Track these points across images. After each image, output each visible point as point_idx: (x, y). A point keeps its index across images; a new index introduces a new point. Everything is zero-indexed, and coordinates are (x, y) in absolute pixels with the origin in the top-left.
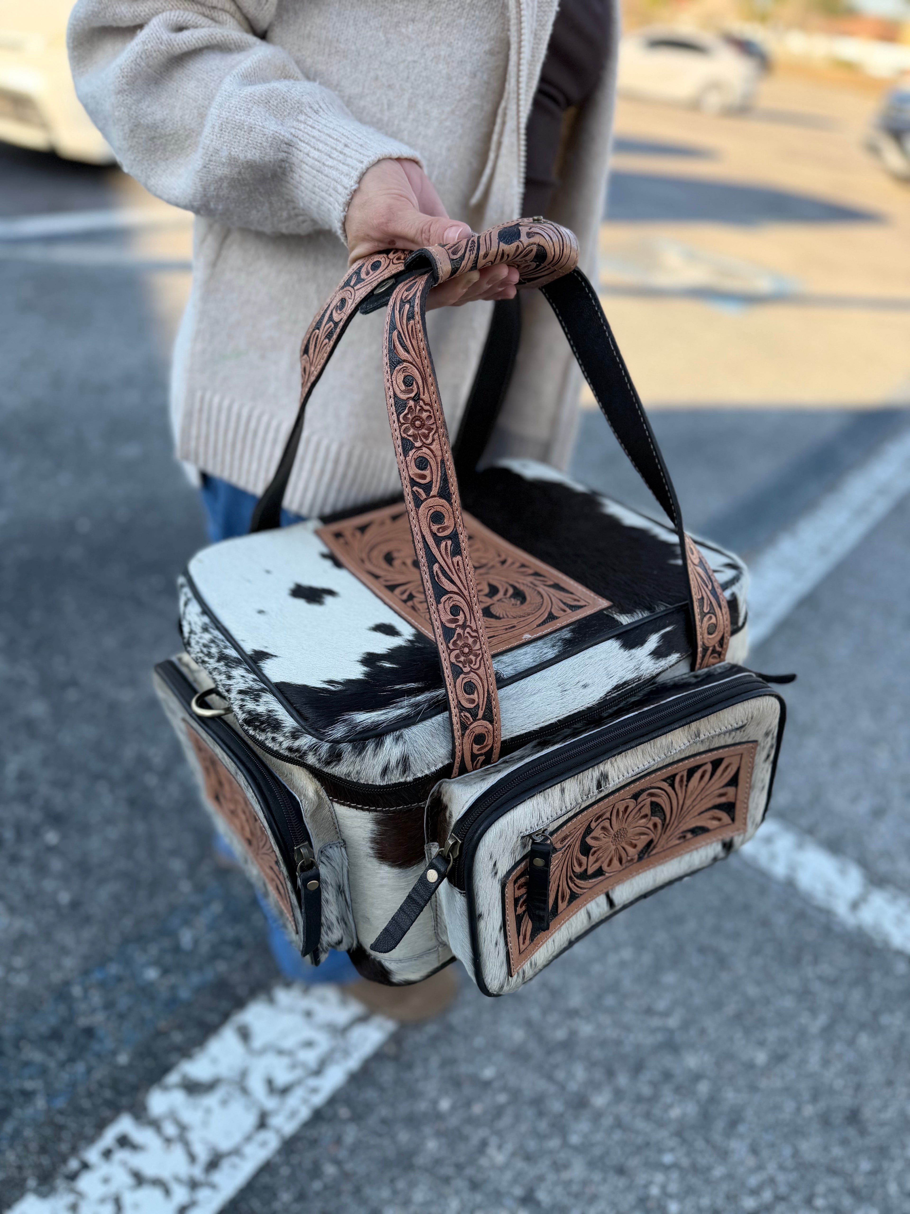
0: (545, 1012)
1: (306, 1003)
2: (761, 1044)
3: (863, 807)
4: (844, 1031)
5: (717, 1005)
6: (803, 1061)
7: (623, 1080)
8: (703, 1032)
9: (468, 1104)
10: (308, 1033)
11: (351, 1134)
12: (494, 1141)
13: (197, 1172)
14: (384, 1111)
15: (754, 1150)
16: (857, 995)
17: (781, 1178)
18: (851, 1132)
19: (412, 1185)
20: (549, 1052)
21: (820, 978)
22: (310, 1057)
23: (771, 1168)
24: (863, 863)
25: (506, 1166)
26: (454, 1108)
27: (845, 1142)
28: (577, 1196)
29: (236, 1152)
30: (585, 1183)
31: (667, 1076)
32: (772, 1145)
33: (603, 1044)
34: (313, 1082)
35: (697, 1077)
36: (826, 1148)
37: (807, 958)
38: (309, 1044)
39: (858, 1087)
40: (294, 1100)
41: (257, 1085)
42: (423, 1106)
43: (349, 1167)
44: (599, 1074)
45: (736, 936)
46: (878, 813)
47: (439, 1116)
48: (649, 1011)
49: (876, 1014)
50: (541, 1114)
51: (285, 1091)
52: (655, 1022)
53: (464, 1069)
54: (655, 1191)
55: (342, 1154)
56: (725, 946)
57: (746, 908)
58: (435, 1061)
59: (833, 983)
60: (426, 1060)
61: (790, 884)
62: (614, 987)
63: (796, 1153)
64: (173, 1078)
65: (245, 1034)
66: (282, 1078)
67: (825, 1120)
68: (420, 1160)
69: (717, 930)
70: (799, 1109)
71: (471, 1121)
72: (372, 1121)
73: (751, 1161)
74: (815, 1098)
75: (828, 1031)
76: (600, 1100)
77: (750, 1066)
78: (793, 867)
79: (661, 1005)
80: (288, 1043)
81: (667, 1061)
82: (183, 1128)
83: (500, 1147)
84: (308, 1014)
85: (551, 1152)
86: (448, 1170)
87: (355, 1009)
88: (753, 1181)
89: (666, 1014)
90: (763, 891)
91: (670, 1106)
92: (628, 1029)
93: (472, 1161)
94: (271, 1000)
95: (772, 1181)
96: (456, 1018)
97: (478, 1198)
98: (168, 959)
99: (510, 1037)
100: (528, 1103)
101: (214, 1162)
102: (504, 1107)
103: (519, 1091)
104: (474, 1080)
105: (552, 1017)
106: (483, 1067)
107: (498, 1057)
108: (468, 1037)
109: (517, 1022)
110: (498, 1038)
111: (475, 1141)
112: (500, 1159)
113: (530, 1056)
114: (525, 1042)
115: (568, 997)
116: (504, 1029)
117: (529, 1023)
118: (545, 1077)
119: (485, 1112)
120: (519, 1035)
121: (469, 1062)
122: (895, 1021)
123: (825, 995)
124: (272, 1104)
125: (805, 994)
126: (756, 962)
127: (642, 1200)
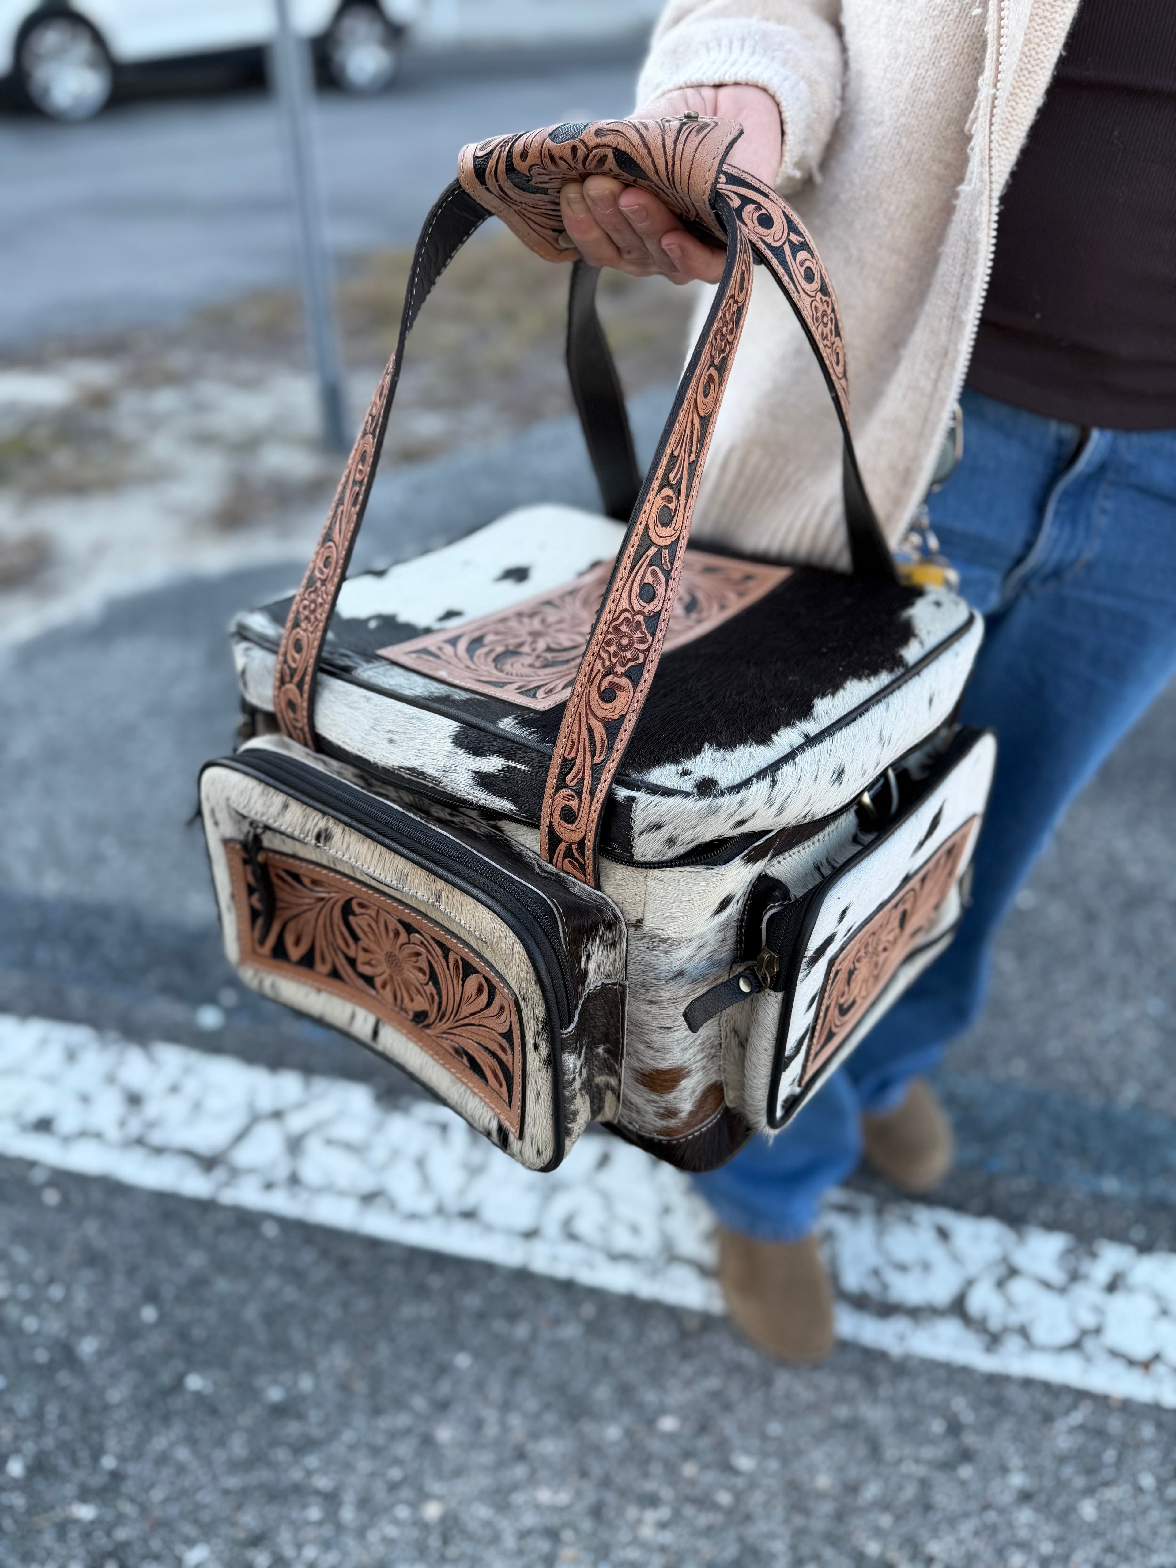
0: (883, 1505)
1: (676, 1200)
9: (688, 1455)
10: (647, 1222)
11: (570, 1331)
12: (664, 1513)
14: (616, 1354)
19: (556, 1432)
20: (832, 1539)
22: (623, 1241)
26: (670, 1437)
29: (489, 1228)
34: (600, 1259)
38: (635, 1230)
40: (569, 1251)
41: (562, 1206)
42: (650, 1397)
43: (539, 1350)
47: (651, 1423)
51: (572, 1237)
53: (728, 1426)
55: (546, 1334)
58: (713, 1383)
60: (706, 1372)
65: (603, 1163)
66: (585, 1226)
68: (588, 1427)
71: (671, 1470)
72: (598, 1347)
80: (624, 1210)
83: (662, 1525)
84: (666, 1210)
86: (597, 1469)
87: (707, 1254)
93: (624, 1493)
96: (783, 1381)
97: (587, 1525)
99: (812, 1470)
100: (741, 1540)
101: (469, 1215)
102: (715, 1507)
103: (748, 1518)
104: (723, 1447)
105: (885, 1521)
106: (747, 1451)
107: (773, 1465)
108: (770, 1410)
109: (841, 1469)
110: (799, 1452)
111: (649, 1486)
112: (647, 1532)
113: (806, 1512)
114: (821, 1495)
115: (935, 1533)
116: (817, 1455)
117: (853, 1489)
118: (794, 1548)
119: (692, 1482)
120: (823, 1481)
121: (740, 1429)
124: (553, 1233)
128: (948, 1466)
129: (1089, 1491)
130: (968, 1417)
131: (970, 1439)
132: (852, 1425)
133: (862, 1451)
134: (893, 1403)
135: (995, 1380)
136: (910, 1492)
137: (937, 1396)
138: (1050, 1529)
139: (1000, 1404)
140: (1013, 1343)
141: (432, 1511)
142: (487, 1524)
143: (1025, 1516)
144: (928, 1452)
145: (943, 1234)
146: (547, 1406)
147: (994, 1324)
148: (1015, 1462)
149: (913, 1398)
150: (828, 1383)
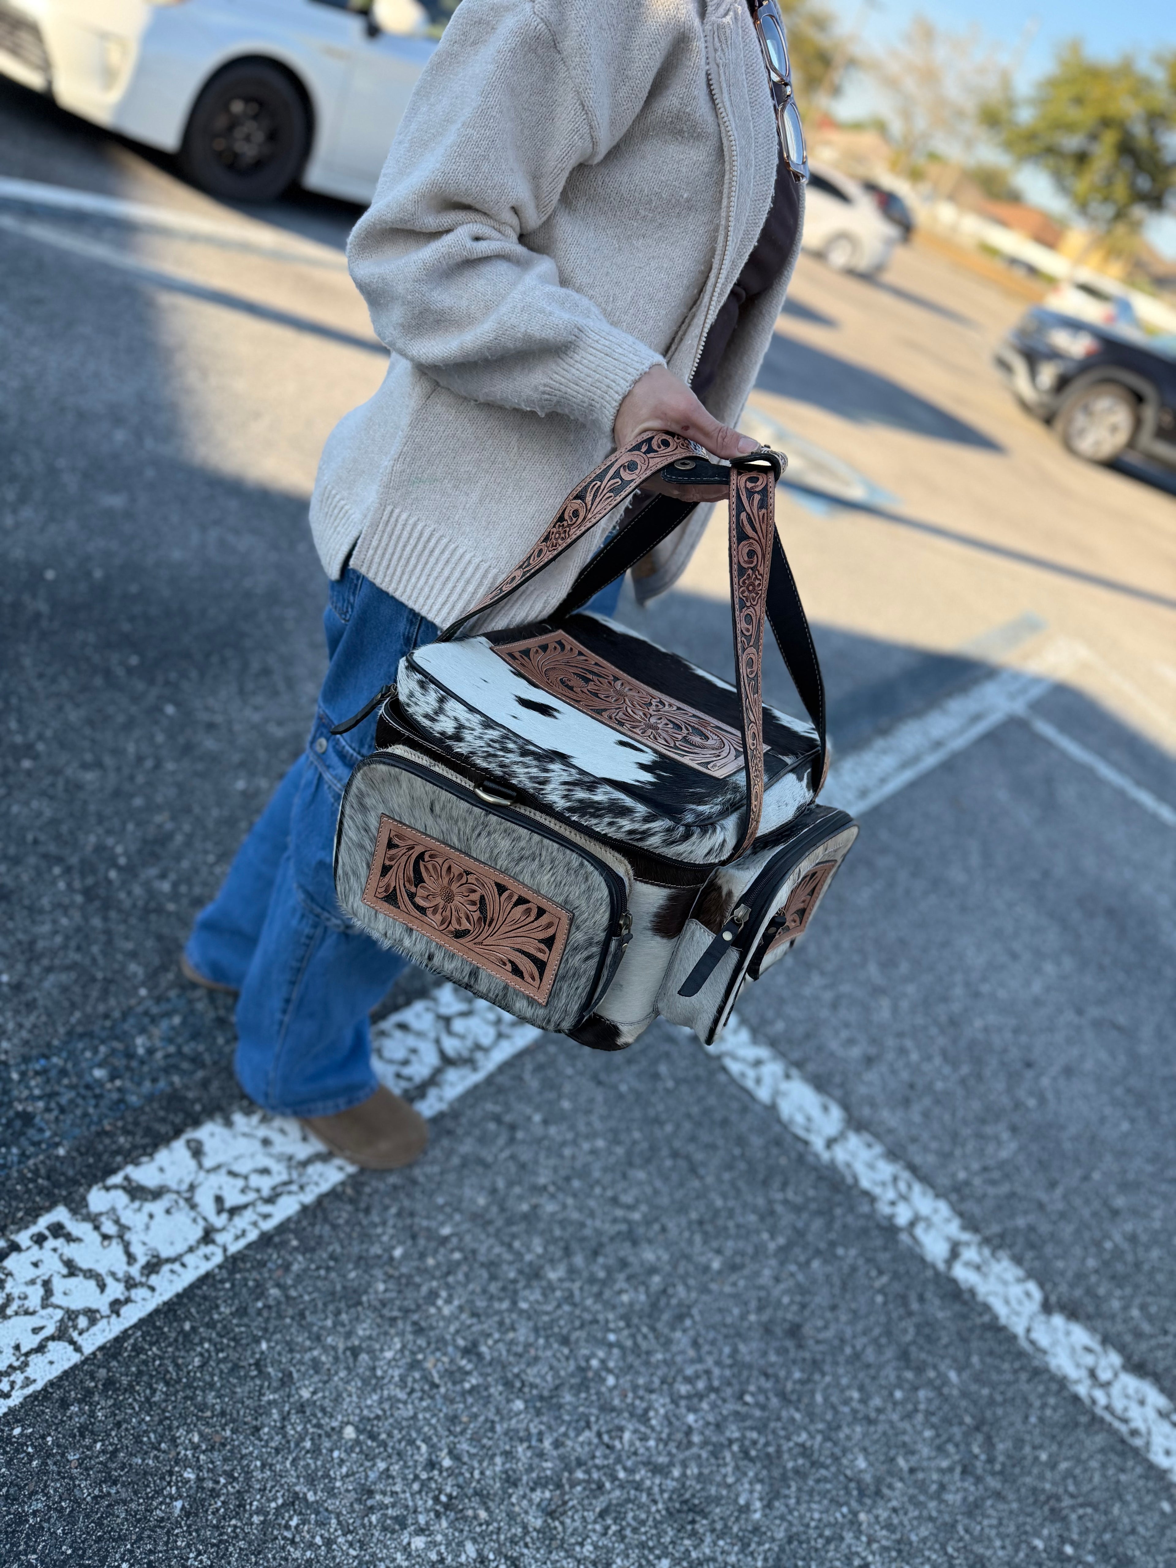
0: (510, 1184)
1: (263, 1132)
2: (719, 1252)
3: (855, 1052)
4: (799, 1254)
5: (682, 1209)
6: (757, 1274)
7: (579, 1260)
8: (664, 1229)
9: (422, 1256)
10: (263, 1161)
12: (443, 1294)
13: (135, 1271)
14: (337, 1248)
15: (695, 1344)
16: (818, 1224)
17: (716, 1371)
18: (790, 1344)
19: (357, 1319)
20: (509, 1222)
21: (786, 1202)
22: (265, 1184)
23: (710, 1361)
24: (846, 1106)
25: (454, 1317)
26: (405, 1256)
27: (782, 1351)
28: (520, 1356)
29: (177, 1260)
30: (528, 1346)
31: (624, 1264)
32: (713, 1343)
33: (563, 1223)
34: (264, 1208)
35: (652, 1270)
36: (764, 1354)
37: (776, 1183)
38: (265, 1171)
39: (803, 1306)
40: (242, 1222)
41: (205, 1200)
42: (376, 1250)
43: (293, 1293)
44: (556, 1252)
45: (711, 1147)
46: (869, 1061)
47: (391, 1261)
48: (614, 1201)
49: (832, 1244)
50: (493, 1277)
51: (234, 1211)
52: (619, 1213)
53: (422, 1222)
54: (595, 1363)
55: (288, 1280)
56: (699, 1156)
57: (725, 1122)
58: (393, 1209)
59: (798, 1209)
60: (384, 1209)
61: (772, 1108)
62: (584, 1173)
63: (735, 1351)
64: (117, 1179)
65: (197, 1151)
66: (233, 1198)
67: (767, 1330)
68: (367, 1298)
69: (693, 1139)
70: (743, 1317)
71: (423, 1271)
73: (691, 1353)
74: (760, 1309)
75: (784, 1252)
76: (553, 1275)
77: (706, 1269)
78: (776, 1093)
79: (627, 1199)
80: (242, 1167)
81: (626, 1250)
82: (123, 1229)
83: (449, 1300)
84: (266, 1142)
85: (499, 1312)
86: (394, 1312)
87: (316, 1146)
88: (689, 1371)
89: (631, 1208)
90: (744, 1110)
91: (620, 1292)
92: (592, 1214)
93: (419, 1307)
94: (228, 1123)
95: (708, 1372)
96: (419, 1174)
97: (421, 1341)
98: (120, 1062)
99: (473, 1201)
100: (482, 1265)
101: (153, 1266)
102: (458, 1264)
103: (474, 1252)
104: (431, 1234)
105: (517, 1190)
106: (442, 1224)
107: (457, 1217)
108: (431, 1195)
109: (482, 1188)
110: (460, 1200)
111: (424, 1290)
112: (446, 1311)
113: (490, 1222)
114: (487, 1208)
115: (535, 1174)
116: (468, 1192)
117: (494, 1191)
118: (502, 1243)
119: (438, 1265)
120: (482, 1201)
121: (428, 1217)
122: (849, 1254)
123: (787, 1218)
124: (219, 1221)
125: (768, 1214)
126: (727, 1176)
127: (582, 1370)
128: (512, 1140)
129: (560, 1097)
130: (498, 1109)
131: (508, 1118)
132: (464, 1164)
133: (480, 1170)
134: (468, 1134)
136: (513, 1168)
137: (479, 1113)
138: (564, 1127)
139: (501, 1090)
140: (479, 1056)
141: (349, 1432)
142: (381, 1401)
143: (553, 1130)
144: (501, 1141)
145: (403, 1027)
146: (338, 1313)
147: (465, 1054)
148: (528, 1111)
149: (473, 1124)
150: (437, 1153)
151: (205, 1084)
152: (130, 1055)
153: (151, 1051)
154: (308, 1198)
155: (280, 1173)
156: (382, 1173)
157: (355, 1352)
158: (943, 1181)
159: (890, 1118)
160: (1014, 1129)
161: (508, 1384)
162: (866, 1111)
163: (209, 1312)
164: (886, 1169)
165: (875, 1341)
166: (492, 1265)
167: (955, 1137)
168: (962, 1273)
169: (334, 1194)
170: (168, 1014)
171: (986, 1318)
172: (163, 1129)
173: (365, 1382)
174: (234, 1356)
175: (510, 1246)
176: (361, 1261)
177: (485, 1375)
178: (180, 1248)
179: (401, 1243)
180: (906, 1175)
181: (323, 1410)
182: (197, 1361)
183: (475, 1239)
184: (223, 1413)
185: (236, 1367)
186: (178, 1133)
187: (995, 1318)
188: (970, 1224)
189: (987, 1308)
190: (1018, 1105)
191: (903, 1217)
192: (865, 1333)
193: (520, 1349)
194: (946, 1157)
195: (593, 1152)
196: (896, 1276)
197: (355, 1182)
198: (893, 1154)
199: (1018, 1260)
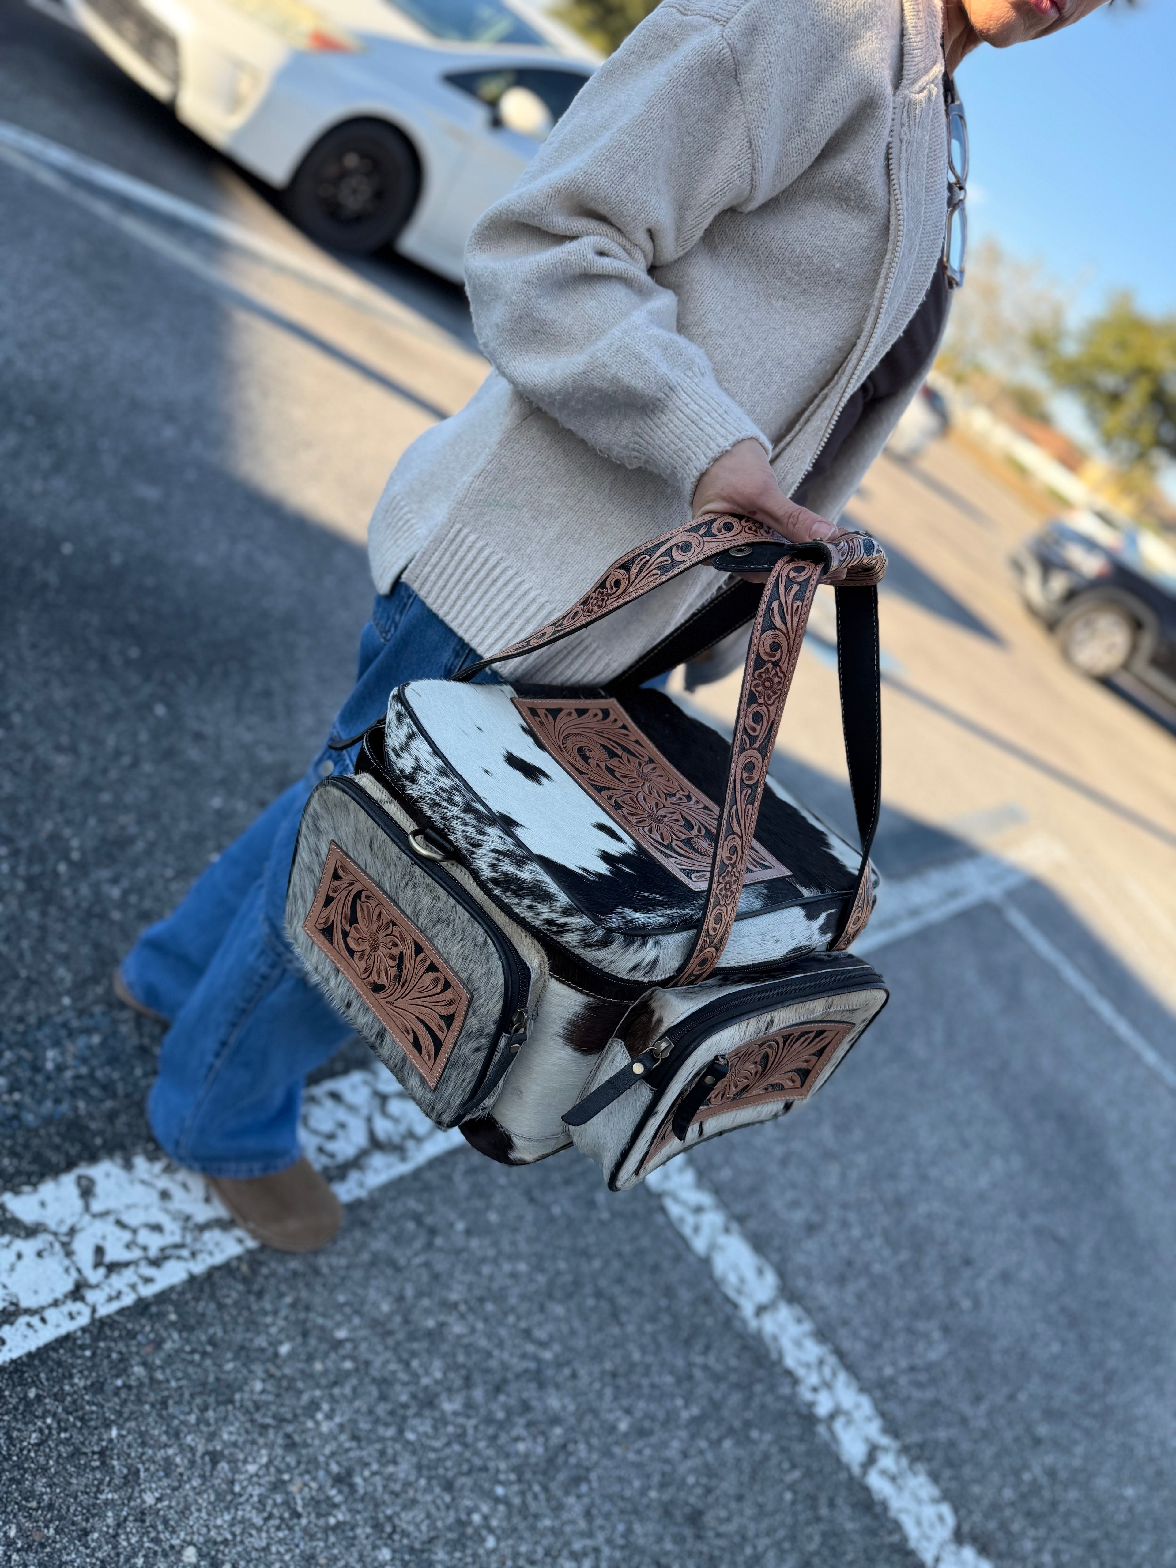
0: (420, 1295)
1: (163, 1183)
2: (628, 1411)
3: (798, 1216)
4: (712, 1429)
5: (597, 1356)
6: (665, 1444)
7: (478, 1394)
8: (574, 1376)
9: (310, 1358)
10: (158, 1216)
12: (326, 1407)
14: (217, 1331)
15: (588, 1514)
16: (735, 1398)
17: (606, 1551)
18: (688, 1532)
19: (225, 1420)
20: (412, 1337)
21: (705, 1368)
22: (154, 1243)
23: (601, 1537)
24: (781, 1273)
25: (332, 1436)
26: (292, 1355)
27: (679, 1540)
28: (396, 1495)
29: (37, 1312)
30: (407, 1484)
31: (526, 1407)
32: (607, 1516)
33: (469, 1349)
34: (148, 1271)
35: (555, 1420)
36: (660, 1539)
37: (699, 1345)
38: (157, 1228)
39: (708, 1491)
40: (119, 1281)
41: (84, 1249)
42: (261, 1341)
43: (159, 1376)
44: (456, 1380)
45: (637, 1293)
46: (811, 1228)
47: (275, 1357)
48: (527, 1334)
49: (748, 1425)
50: (383, 1397)
51: (113, 1268)
52: (530, 1348)
53: (317, 1319)
54: (476, 1518)
55: (156, 1360)
56: (623, 1301)
57: (656, 1269)
58: (289, 1298)
59: (717, 1378)
60: (279, 1294)
61: (706, 1262)
62: (499, 1297)
63: (629, 1531)
65: (87, 1191)
66: (115, 1252)
67: (667, 1511)
68: (241, 1397)
69: (620, 1280)
70: (644, 1491)
71: (307, 1376)
72: (199, 1336)
73: (582, 1525)
74: (663, 1486)
75: (696, 1423)
76: (448, 1406)
77: (612, 1429)
78: (713, 1246)
79: (540, 1334)
81: (530, 1392)
83: (330, 1415)
84: (165, 1195)
85: (382, 1439)
87: (218, 1210)
88: (577, 1546)
89: (543, 1345)
90: (677, 1258)
91: (517, 1439)
92: (501, 1344)
93: (296, 1417)
94: (128, 1166)
95: (597, 1550)
96: (323, 1263)
97: (291, 1459)
98: (24, 1073)
99: (376, 1305)
100: (374, 1381)
101: (9, 1314)
102: (348, 1374)
103: (367, 1363)
104: (325, 1334)
105: (426, 1302)
106: (339, 1325)
107: (356, 1321)
108: (332, 1289)
109: (388, 1293)
110: (363, 1302)
111: (305, 1398)
112: (325, 1428)
113: (390, 1333)
114: (390, 1316)
115: (448, 1288)
116: (373, 1295)
117: (400, 1298)
118: (400, 1360)
119: (325, 1372)
120: (385, 1307)
121: (324, 1315)
122: (764, 1438)
123: (705, 1387)
124: (94, 1276)
125: (686, 1377)
126: (649, 1328)
127: (461, 1524)
128: (429, 1246)
129: (488, 1207)
130: (420, 1208)
131: (429, 1220)
132: (374, 1262)
133: (389, 1272)
134: (384, 1229)
135: (417, 1174)
136: (425, 1277)
137: (399, 1208)
138: (487, 1241)
139: (427, 1188)
140: (410, 1144)
141: (190, 1554)
142: (232, 1523)
143: (474, 1243)
144: (418, 1244)
145: (335, 1096)
146: (204, 1408)
147: (396, 1140)
148: (452, 1216)
149: (391, 1219)
150: (346, 1244)
151: (112, 1116)
152: (36, 1068)
153: (60, 1068)
154: (199, 1267)
155: (173, 1233)
156: (283, 1254)
157: (215, 1458)
158: (869, 1374)
159: (824, 1294)
160: (946, 1330)
161: (377, 1526)
162: (800, 1283)
163: (60, 1381)
164: (813, 1350)
165: (778, 1544)
166: (384, 1383)
167: (886, 1326)
168: (876, 1481)
169: (227, 1269)
170: (88, 1031)
171: (895, 1538)
172: (55, 1158)
173: (220, 1496)
174: (78, 1438)
175: (407, 1364)
176: (243, 1353)
177: (353, 1511)
178: (44, 1299)
179: (290, 1338)
180: (832, 1360)
181: (166, 1522)
182: (34, 1438)
183: (371, 1349)
184: (51, 1507)
185: (77, 1453)
186: (70, 1165)
187: (905, 1539)
188: (891, 1428)
189: (897, 1527)
190: (953, 1305)
191: (823, 1407)
192: (769, 1532)
193: (397, 1487)
194: (875, 1347)
195: (514, 1275)
196: (808, 1473)
197: (252, 1259)
198: (822, 1335)
199: (935, 1477)
